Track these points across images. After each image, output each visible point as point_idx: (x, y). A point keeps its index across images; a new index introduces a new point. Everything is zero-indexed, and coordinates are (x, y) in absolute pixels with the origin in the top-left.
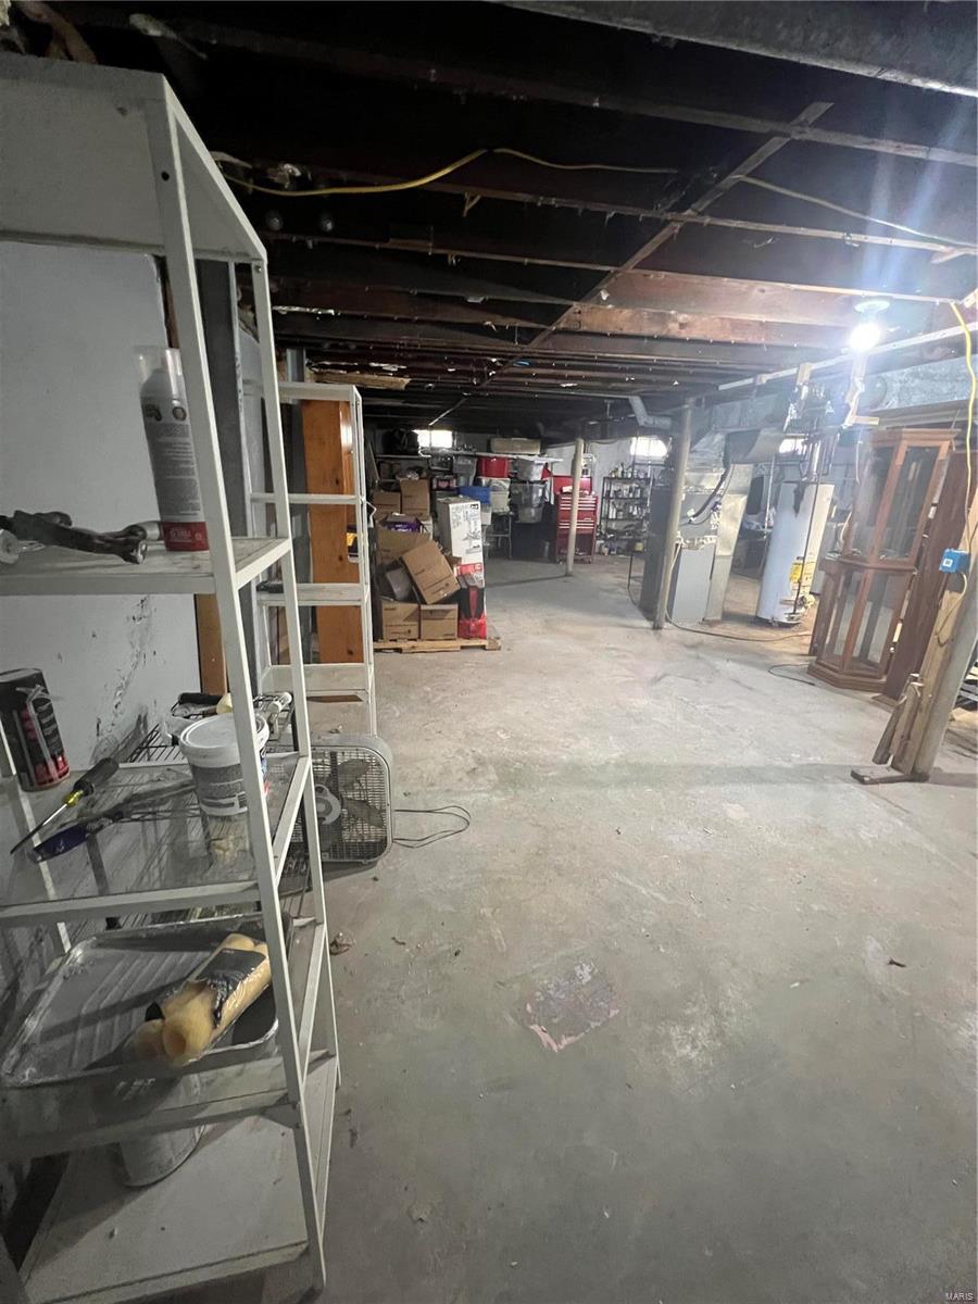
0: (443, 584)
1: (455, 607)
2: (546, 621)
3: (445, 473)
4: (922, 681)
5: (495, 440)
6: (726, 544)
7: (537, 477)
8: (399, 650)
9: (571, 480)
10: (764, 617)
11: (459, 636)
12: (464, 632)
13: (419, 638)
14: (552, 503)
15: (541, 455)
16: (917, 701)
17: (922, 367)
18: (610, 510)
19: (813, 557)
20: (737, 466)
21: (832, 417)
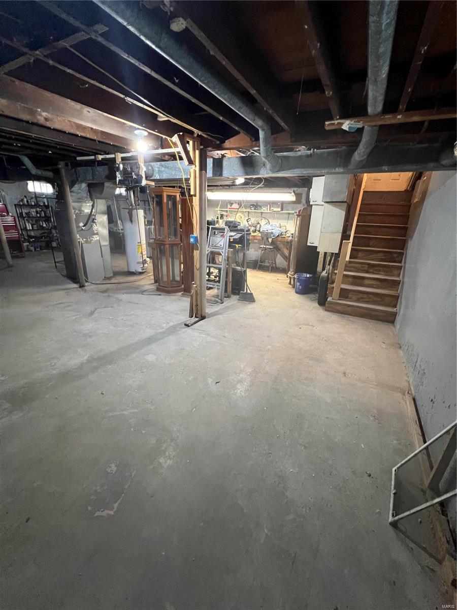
4: (196, 284)
6: (104, 238)
10: (132, 271)
16: (196, 291)
17: (163, 163)
18: (27, 224)
19: (144, 242)
20: (99, 200)
21: (137, 180)
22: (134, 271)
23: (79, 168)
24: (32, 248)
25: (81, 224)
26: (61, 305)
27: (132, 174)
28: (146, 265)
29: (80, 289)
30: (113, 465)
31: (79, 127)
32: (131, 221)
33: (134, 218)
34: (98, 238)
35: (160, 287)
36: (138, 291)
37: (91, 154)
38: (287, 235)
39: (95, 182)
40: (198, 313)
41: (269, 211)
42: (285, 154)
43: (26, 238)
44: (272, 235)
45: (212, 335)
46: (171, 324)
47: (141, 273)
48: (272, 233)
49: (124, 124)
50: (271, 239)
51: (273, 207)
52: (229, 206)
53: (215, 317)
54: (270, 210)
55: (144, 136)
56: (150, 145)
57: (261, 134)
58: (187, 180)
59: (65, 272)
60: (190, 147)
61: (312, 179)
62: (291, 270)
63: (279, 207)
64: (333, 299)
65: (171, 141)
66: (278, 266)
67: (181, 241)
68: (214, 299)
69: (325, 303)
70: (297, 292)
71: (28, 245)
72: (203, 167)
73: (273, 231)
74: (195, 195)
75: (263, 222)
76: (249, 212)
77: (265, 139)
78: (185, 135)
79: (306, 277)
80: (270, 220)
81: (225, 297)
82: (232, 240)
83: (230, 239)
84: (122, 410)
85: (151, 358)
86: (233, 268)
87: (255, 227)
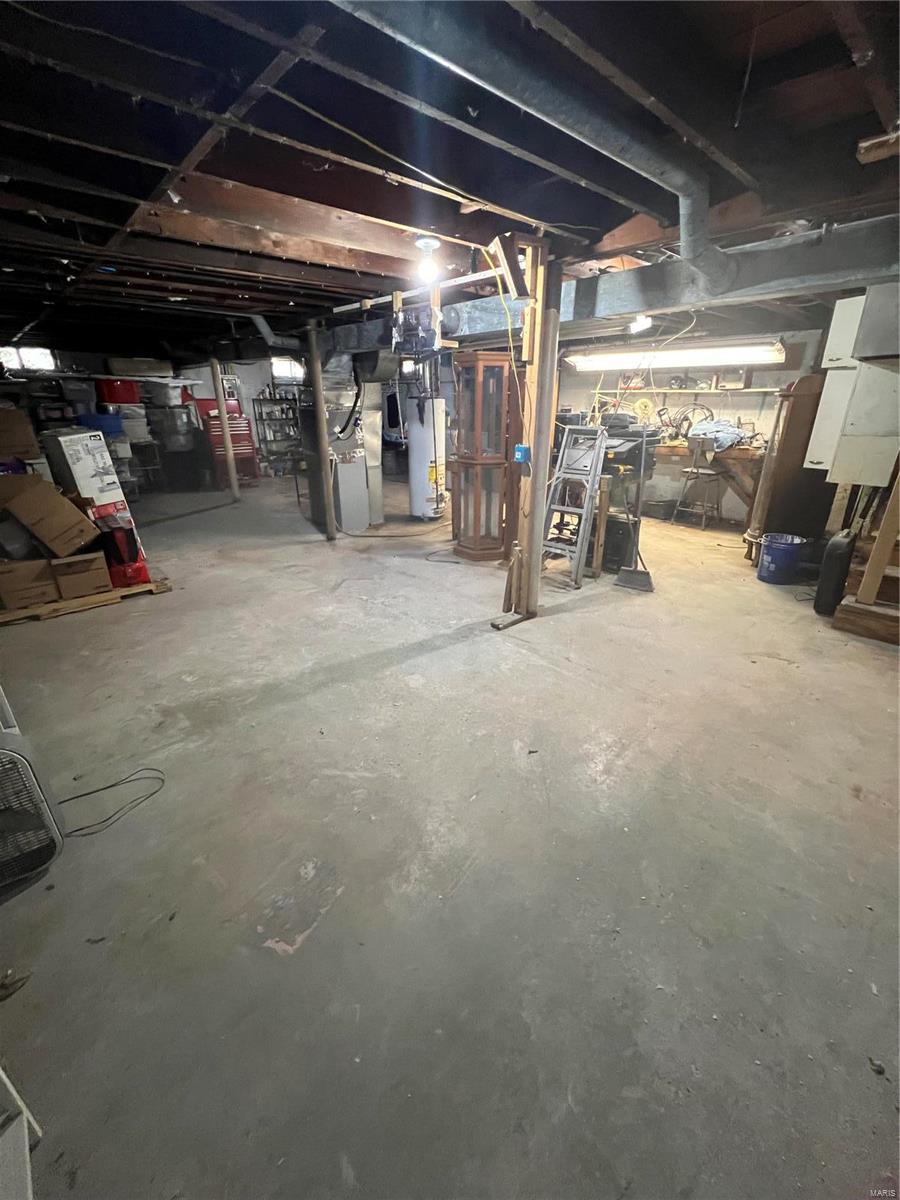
0: (75, 531)
1: (101, 554)
2: (219, 551)
3: (54, 400)
4: (520, 546)
5: (113, 359)
6: (373, 454)
7: (177, 401)
8: (36, 618)
9: (215, 403)
10: (416, 514)
11: (115, 586)
12: (120, 580)
13: (61, 597)
14: (202, 428)
15: (176, 377)
16: (520, 561)
17: (478, 302)
18: (267, 432)
19: (442, 460)
20: (367, 385)
21: (425, 340)
22: (420, 515)
23: (338, 329)
24: (272, 472)
25: (337, 429)
26: (293, 569)
27: (417, 329)
28: (443, 504)
29: (326, 543)
30: (311, 866)
31: (328, 250)
32: (422, 420)
33: (427, 415)
34: (363, 454)
35: (460, 548)
36: (421, 552)
37: (355, 298)
38: (755, 444)
39: (361, 351)
40: (520, 605)
41: (713, 390)
42: (748, 246)
43: (265, 454)
44: (715, 445)
45: (542, 653)
46: (466, 621)
47: (432, 520)
48: (716, 440)
49: (403, 231)
50: (713, 454)
51: (724, 379)
52: (621, 384)
53: (556, 616)
54: (716, 388)
55: (434, 250)
56: (450, 267)
57: (684, 206)
58: (517, 332)
59: (309, 514)
60: (525, 262)
61: (834, 305)
62: (755, 524)
63: (740, 380)
64: (856, 601)
65: (488, 252)
66: (725, 514)
67: (506, 459)
68: (561, 578)
69: (835, 608)
70: (761, 578)
71: (266, 467)
72: (552, 300)
73: (718, 435)
74: (531, 362)
75: (697, 417)
76: (665, 394)
77: (693, 217)
78: (513, 236)
79: (792, 544)
80: (714, 411)
81: (585, 576)
82: (610, 456)
83: (606, 454)
84: (348, 769)
85: (416, 681)
86: (611, 517)
87: (678, 427)
